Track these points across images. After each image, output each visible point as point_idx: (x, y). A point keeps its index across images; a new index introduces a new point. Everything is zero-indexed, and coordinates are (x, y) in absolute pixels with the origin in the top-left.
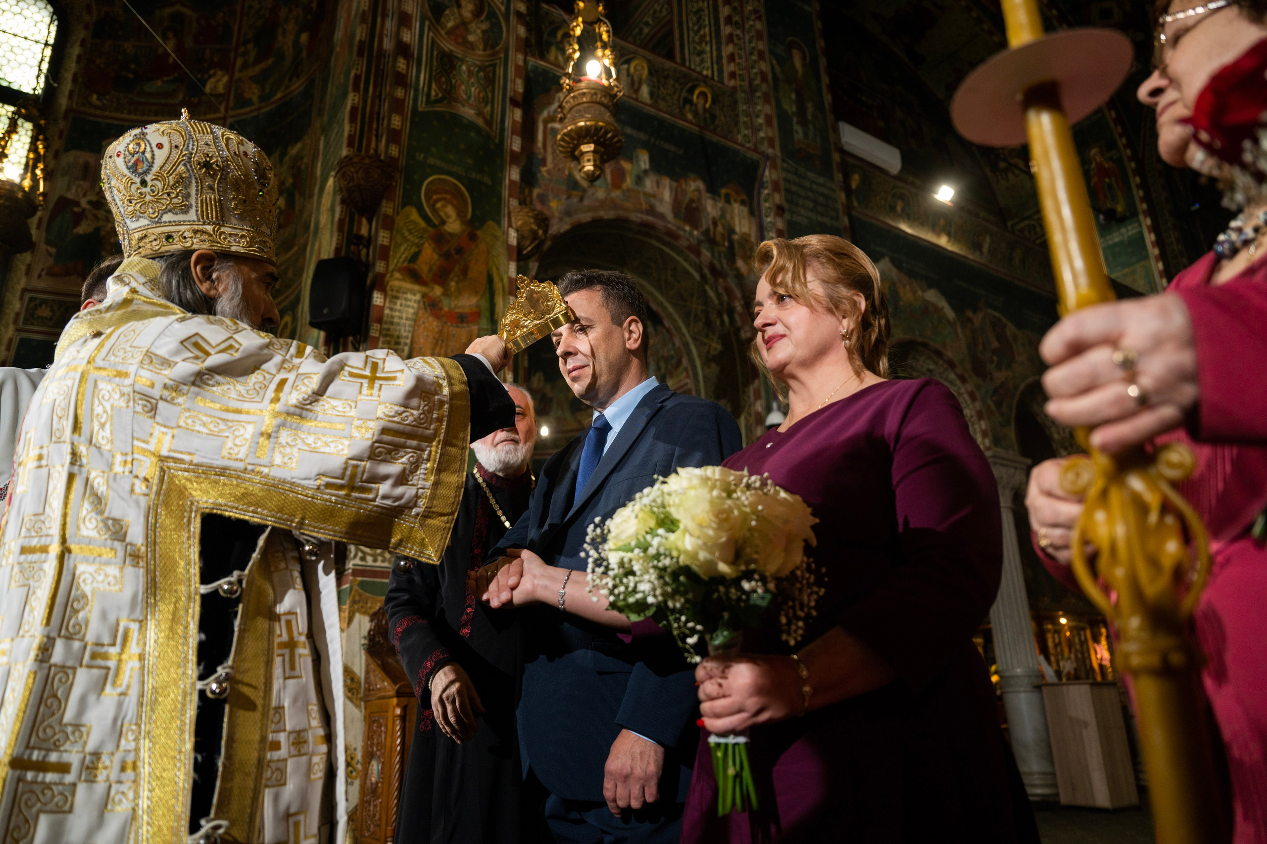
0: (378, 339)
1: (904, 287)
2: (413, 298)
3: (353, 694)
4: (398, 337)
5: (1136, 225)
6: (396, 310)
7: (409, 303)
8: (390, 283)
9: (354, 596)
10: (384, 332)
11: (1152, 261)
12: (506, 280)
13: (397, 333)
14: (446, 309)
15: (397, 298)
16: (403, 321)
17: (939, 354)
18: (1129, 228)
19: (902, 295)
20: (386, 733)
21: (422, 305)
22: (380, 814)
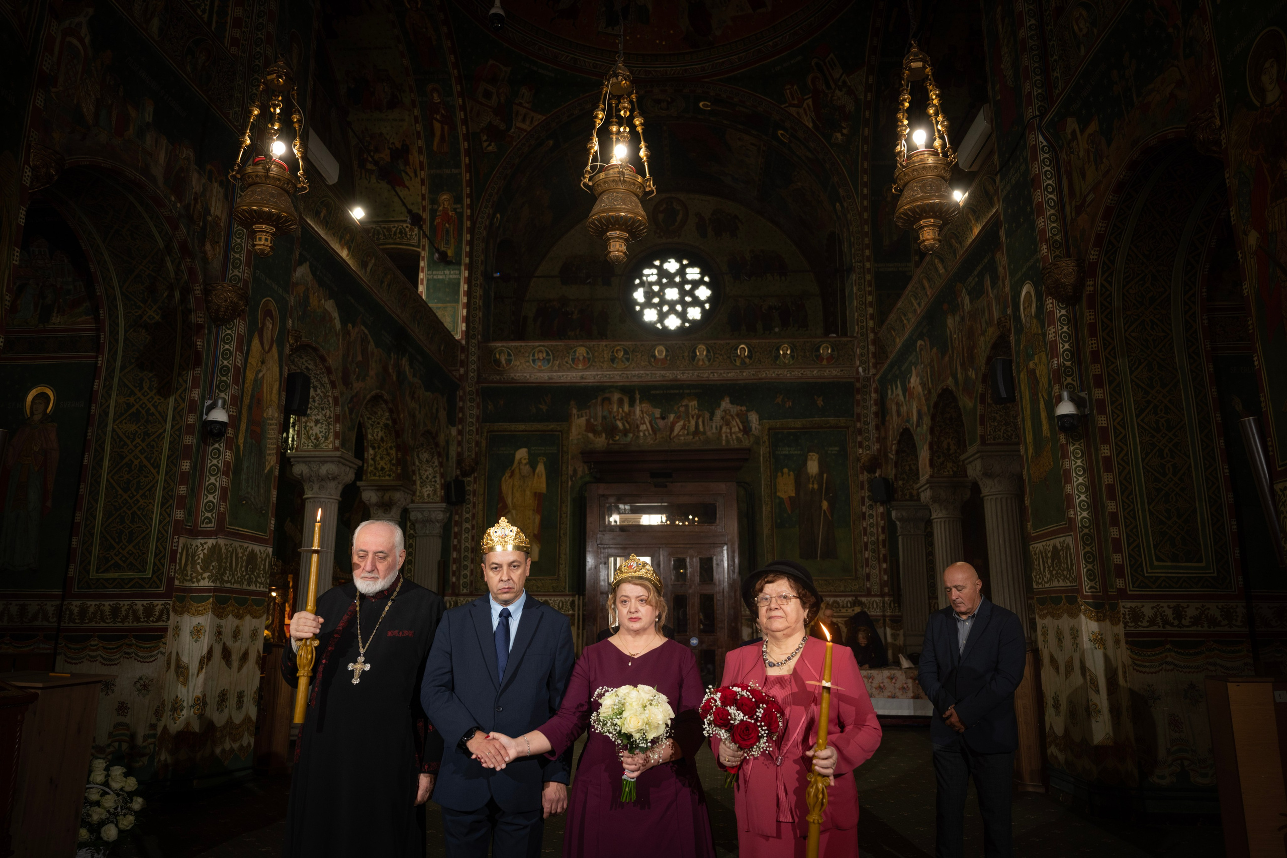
1: (314, 293)
5: (457, 272)
11: (461, 306)
12: (14, 227)
17: (323, 359)
18: (452, 272)
19: (311, 301)
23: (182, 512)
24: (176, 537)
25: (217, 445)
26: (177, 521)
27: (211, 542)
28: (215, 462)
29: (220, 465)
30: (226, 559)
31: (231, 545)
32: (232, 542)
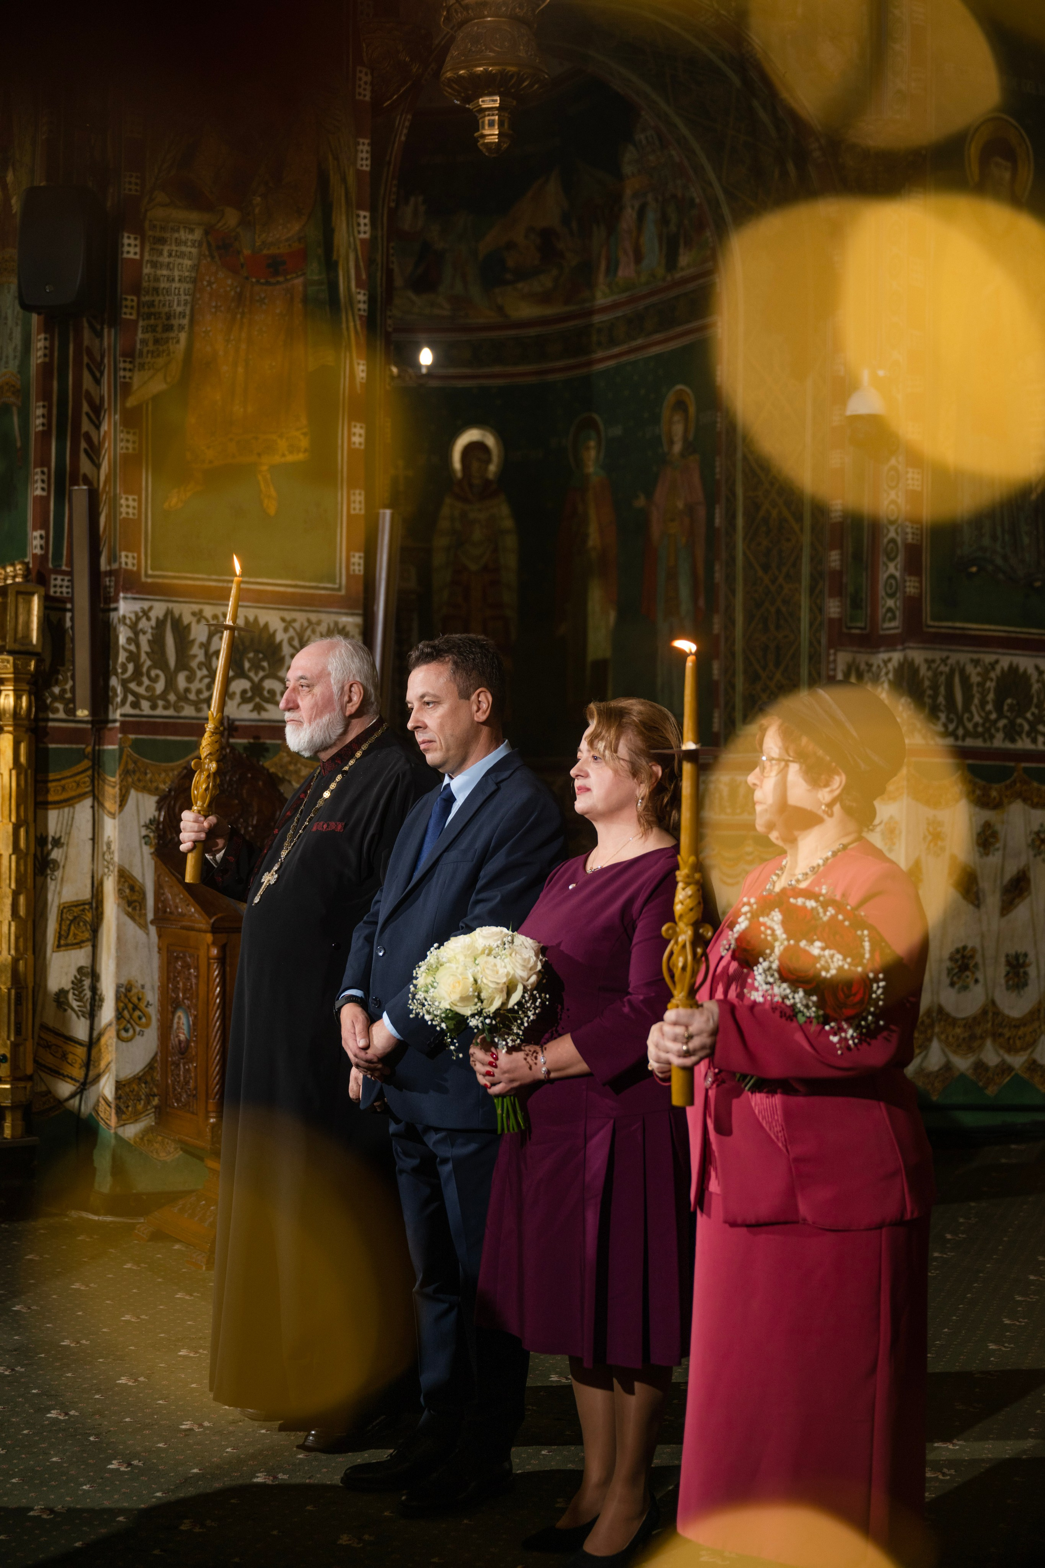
0: (136, 322)
2: (190, 237)
3: (134, 909)
4: (169, 316)
6: (162, 265)
7: (183, 249)
8: (149, 214)
9: (127, 763)
10: (146, 310)
12: (351, 179)
13: (167, 309)
14: (247, 252)
15: (162, 241)
16: (176, 285)
20: (197, 977)
21: (205, 245)
22: (196, 1081)
23: (838, 603)
24: (832, 651)
25: (893, 461)
26: (831, 620)
27: (897, 657)
28: (893, 495)
29: (899, 501)
30: (935, 687)
31: (944, 661)
32: (944, 654)
